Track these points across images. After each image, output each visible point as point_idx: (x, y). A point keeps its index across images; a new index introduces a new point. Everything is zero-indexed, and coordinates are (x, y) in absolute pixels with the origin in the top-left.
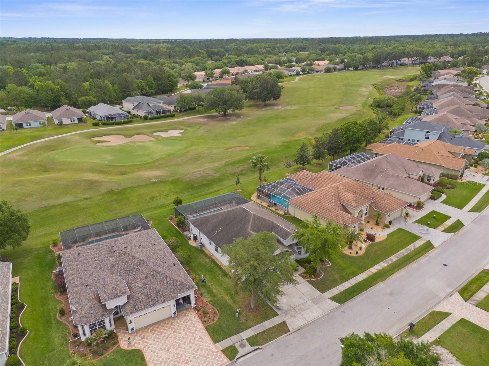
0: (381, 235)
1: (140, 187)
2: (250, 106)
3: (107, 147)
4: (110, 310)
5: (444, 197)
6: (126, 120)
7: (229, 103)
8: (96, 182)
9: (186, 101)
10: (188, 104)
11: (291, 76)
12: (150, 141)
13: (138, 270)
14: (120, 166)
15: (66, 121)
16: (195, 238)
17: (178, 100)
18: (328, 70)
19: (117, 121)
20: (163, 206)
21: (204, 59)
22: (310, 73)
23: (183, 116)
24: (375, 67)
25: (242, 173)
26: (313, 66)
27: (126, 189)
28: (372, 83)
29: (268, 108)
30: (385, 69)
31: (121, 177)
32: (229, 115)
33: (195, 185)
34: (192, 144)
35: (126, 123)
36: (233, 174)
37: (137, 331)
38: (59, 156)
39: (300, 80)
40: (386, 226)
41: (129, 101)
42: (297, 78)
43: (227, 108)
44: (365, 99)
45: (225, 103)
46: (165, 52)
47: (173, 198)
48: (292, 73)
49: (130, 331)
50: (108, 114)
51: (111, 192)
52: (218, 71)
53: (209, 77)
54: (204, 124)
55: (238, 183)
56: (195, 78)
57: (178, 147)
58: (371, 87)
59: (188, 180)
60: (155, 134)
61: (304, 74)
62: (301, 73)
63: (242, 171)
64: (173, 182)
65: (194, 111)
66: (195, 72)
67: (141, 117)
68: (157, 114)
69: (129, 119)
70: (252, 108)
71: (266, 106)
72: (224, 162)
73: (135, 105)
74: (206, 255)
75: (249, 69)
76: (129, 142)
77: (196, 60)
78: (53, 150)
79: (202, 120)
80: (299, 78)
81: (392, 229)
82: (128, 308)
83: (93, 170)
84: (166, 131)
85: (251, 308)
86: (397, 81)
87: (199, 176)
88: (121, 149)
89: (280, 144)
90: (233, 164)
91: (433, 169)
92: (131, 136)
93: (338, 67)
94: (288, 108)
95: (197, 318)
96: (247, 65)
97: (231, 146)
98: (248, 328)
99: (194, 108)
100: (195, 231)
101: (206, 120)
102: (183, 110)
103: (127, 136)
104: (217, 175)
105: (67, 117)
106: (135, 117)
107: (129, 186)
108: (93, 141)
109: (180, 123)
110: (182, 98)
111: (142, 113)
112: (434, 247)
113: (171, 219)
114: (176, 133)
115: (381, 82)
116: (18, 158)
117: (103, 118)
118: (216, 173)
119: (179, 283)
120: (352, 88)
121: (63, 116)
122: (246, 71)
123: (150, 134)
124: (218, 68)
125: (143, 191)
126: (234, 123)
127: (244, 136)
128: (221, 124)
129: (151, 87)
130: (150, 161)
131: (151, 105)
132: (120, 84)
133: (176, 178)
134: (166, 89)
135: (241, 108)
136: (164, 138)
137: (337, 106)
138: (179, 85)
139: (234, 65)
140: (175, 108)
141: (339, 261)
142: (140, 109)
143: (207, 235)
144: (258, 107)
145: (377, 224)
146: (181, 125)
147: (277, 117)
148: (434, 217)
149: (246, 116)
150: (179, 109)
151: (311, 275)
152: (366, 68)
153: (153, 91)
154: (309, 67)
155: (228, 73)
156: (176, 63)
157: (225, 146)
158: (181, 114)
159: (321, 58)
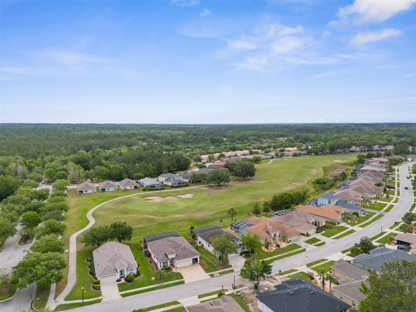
0: (283, 245)
1: (174, 222)
2: (235, 180)
3: (153, 202)
4: (170, 259)
5: (324, 232)
6: (161, 188)
7: (221, 179)
8: (153, 219)
9: (196, 177)
10: (197, 179)
11: (267, 159)
12: (176, 200)
13: (179, 247)
14: (162, 212)
15: (128, 188)
16: (200, 243)
17: (191, 176)
18: (295, 155)
19: (156, 188)
20: (185, 231)
21: (208, 145)
22: (282, 157)
23: (194, 186)
24: (331, 153)
25: (224, 218)
26: (284, 152)
27: (167, 222)
28: (323, 166)
29: (247, 182)
30: (338, 155)
31: (163, 217)
32: (221, 186)
33: (200, 222)
34: (199, 202)
35: (161, 189)
36: (219, 218)
37: (178, 268)
38: (130, 206)
39: (272, 162)
40: (288, 242)
41: (163, 177)
42: (271, 161)
43: (220, 181)
44: (312, 178)
45: (219, 178)
46: (181, 139)
47: (189, 227)
48: (268, 157)
49: (176, 268)
50: (151, 184)
51: (160, 224)
52: (217, 155)
53: (211, 159)
54: (206, 191)
55: (221, 221)
56: (202, 160)
57: (191, 204)
58: (320, 169)
59: (197, 219)
60: (178, 196)
61: (277, 157)
62: (275, 157)
63: (224, 216)
64: (189, 220)
65: (200, 182)
66: (201, 155)
67: (169, 186)
68: (179, 184)
69: (163, 187)
70: (236, 182)
71: (245, 180)
72: (215, 212)
73: (166, 179)
74: (204, 249)
75: (238, 153)
76: (165, 200)
77: (203, 146)
78: (125, 204)
79: (205, 188)
80: (273, 161)
81: (290, 243)
82: (176, 258)
83: (149, 214)
84: (184, 194)
85: (221, 265)
86: (343, 164)
87: (202, 218)
88: (161, 204)
89: (248, 203)
90: (220, 213)
91: (321, 218)
92: (164, 197)
93: (302, 152)
94: (259, 182)
95: (200, 266)
96: (237, 150)
97: (220, 203)
98: (219, 270)
99: (200, 181)
100: (200, 239)
101: (207, 188)
102: (194, 182)
103: (163, 197)
104: (211, 218)
105: (129, 185)
106: (166, 186)
107: (169, 221)
108: (145, 199)
109: (193, 190)
110: (194, 175)
111: (170, 184)
112: (306, 251)
113: (189, 235)
114: (189, 196)
115: (329, 165)
116: (110, 207)
117: (148, 187)
118: (211, 217)
119: (194, 253)
120: (306, 170)
121: (127, 185)
122: (236, 155)
123: (175, 196)
124: (217, 152)
125: (175, 224)
126: (223, 190)
127: (229, 198)
128: (216, 191)
129: (174, 167)
130: (177, 210)
131: (176, 179)
132: (156, 166)
133: (190, 218)
134: (183, 167)
135: (228, 181)
136: (184, 198)
137: (290, 182)
138: (191, 165)
139: (228, 150)
140: (189, 181)
141: (261, 253)
142: (169, 181)
143: (205, 240)
144: (240, 180)
145: (284, 241)
146: (192, 191)
147: (250, 188)
148: (313, 240)
149: (232, 186)
150: (191, 181)
151: (247, 257)
152: (323, 154)
153: (175, 169)
154: (281, 153)
155: (223, 156)
156: (189, 148)
157: (217, 203)
158: (193, 184)
159: (292, 145)
